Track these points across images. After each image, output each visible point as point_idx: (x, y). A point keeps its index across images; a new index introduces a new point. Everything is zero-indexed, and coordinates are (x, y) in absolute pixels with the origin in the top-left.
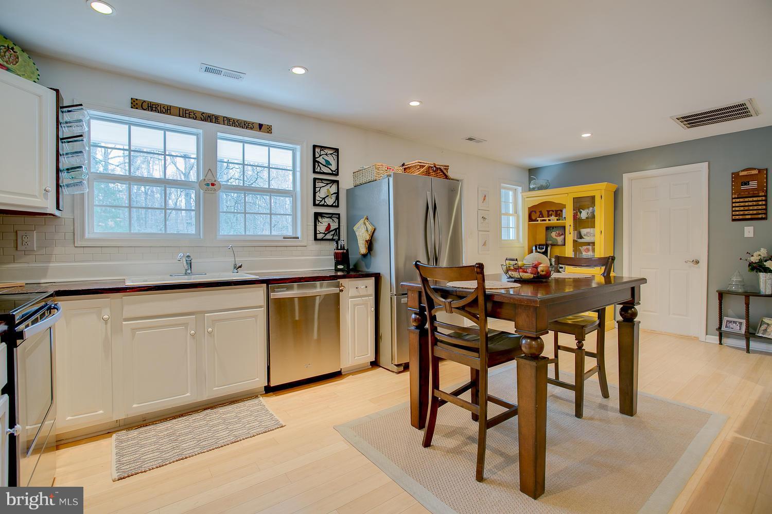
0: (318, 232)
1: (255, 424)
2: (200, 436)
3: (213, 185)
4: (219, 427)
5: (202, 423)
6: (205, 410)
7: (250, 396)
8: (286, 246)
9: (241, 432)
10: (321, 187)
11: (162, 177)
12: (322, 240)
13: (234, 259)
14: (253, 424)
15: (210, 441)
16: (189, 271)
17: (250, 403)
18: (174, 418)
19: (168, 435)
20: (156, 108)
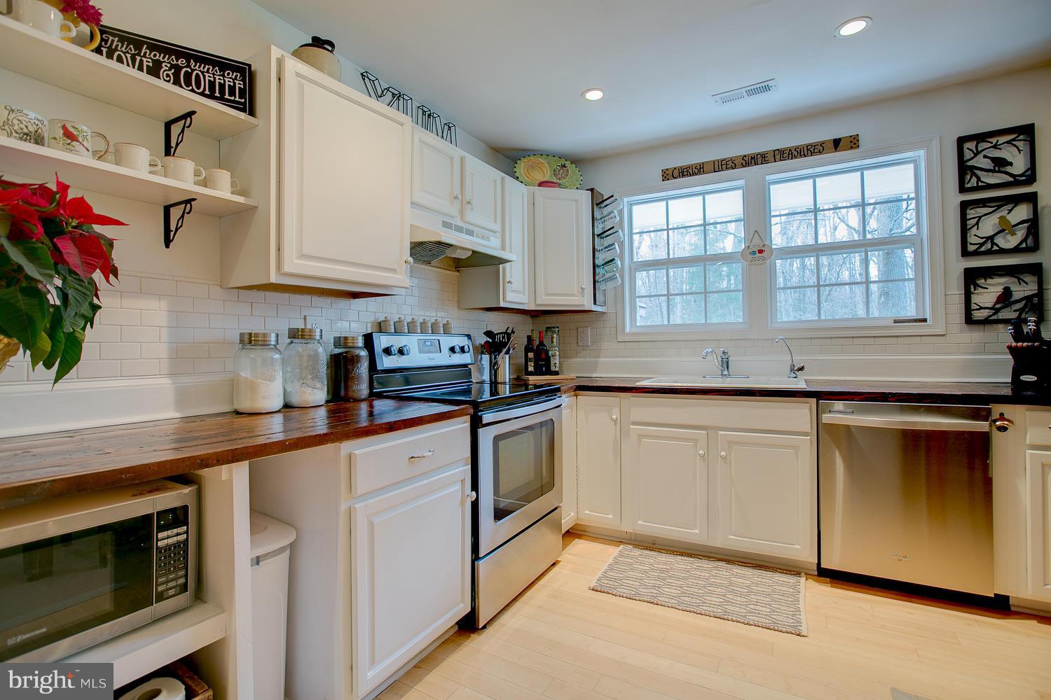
0: (974, 307)
1: (764, 609)
2: (689, 589)
3: (761, 252)
4: (717, 590)
5: (703, 574)
6: (719, 560)
7: (790, 569)
8: (897, 336)
9: (737, 609)
10: (980, 217)
11: (703, 253)
12: (986, 322)
13: (790, 358)
14: (761, 608)
15: (694, 600)
16: (726, 373)
17: (781, 579)
18: (682, 554)
19: (662, 571)
20: (687, 171)
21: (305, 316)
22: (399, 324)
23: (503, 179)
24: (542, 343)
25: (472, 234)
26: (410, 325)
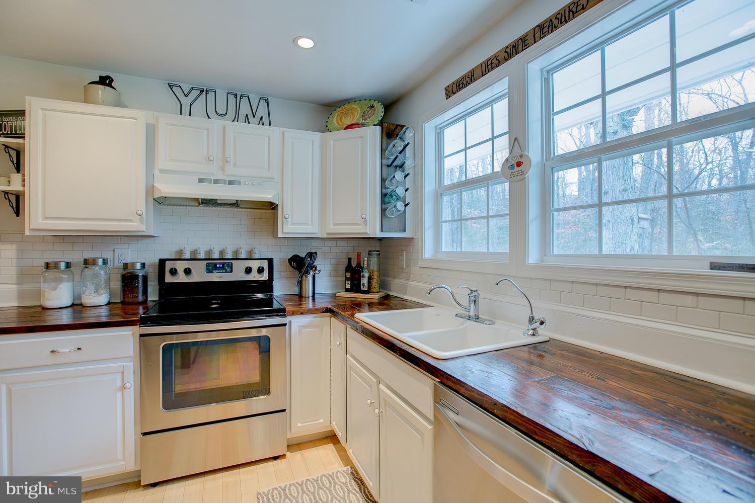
3: (519, 164)
20: (462, 83)
21: (114, 249)
22: (195, 252)
23: (283, 133)
24: (359, 265)
25: (238, 183)
26: (209, 252)
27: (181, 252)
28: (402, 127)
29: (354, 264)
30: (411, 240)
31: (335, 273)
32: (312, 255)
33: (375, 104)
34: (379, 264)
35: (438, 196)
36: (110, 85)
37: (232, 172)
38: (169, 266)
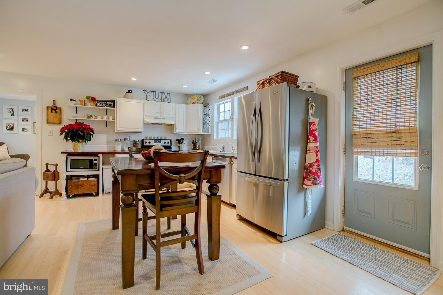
3: (232, 118)
20: (223, 97)
21: (132, 136)
22: (150, 137)
23: (176, 105)
24: (196, 142)
25: (164, 119)
26: (154, 137)
27: (147, 137)
28: (209, 104)
29: (194, 142)
30: (210, 135)
31: (188, 144)
32: (183, 139)
33: (201, 96)
34: (202, 142)
35: (218, 123)
36: (131, 93)
37: (163, 116)
38: (145, 141)
